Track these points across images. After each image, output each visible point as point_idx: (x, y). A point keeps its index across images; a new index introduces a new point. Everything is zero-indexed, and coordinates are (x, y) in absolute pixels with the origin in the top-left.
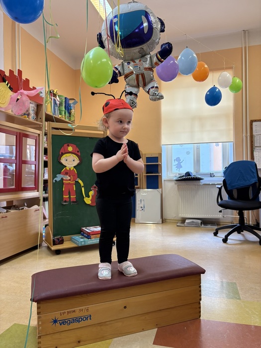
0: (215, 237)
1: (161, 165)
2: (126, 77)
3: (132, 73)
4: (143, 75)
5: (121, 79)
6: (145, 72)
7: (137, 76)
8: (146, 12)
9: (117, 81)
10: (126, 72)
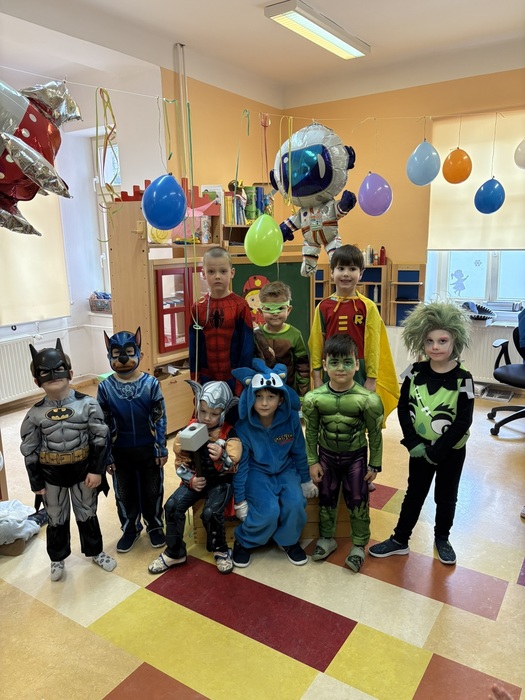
0: (489, 421)
1: (423, 286)
2: (304, 231)
3: (308, 228)
4: (321, 232)
5: (297, 234)
6: (324, 228)
7: (314, 233)
8: (324, 147)
9: (291, 238)
10: (304, 225)
